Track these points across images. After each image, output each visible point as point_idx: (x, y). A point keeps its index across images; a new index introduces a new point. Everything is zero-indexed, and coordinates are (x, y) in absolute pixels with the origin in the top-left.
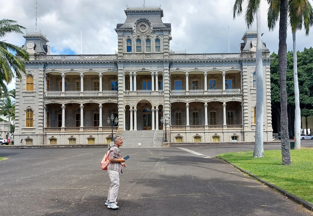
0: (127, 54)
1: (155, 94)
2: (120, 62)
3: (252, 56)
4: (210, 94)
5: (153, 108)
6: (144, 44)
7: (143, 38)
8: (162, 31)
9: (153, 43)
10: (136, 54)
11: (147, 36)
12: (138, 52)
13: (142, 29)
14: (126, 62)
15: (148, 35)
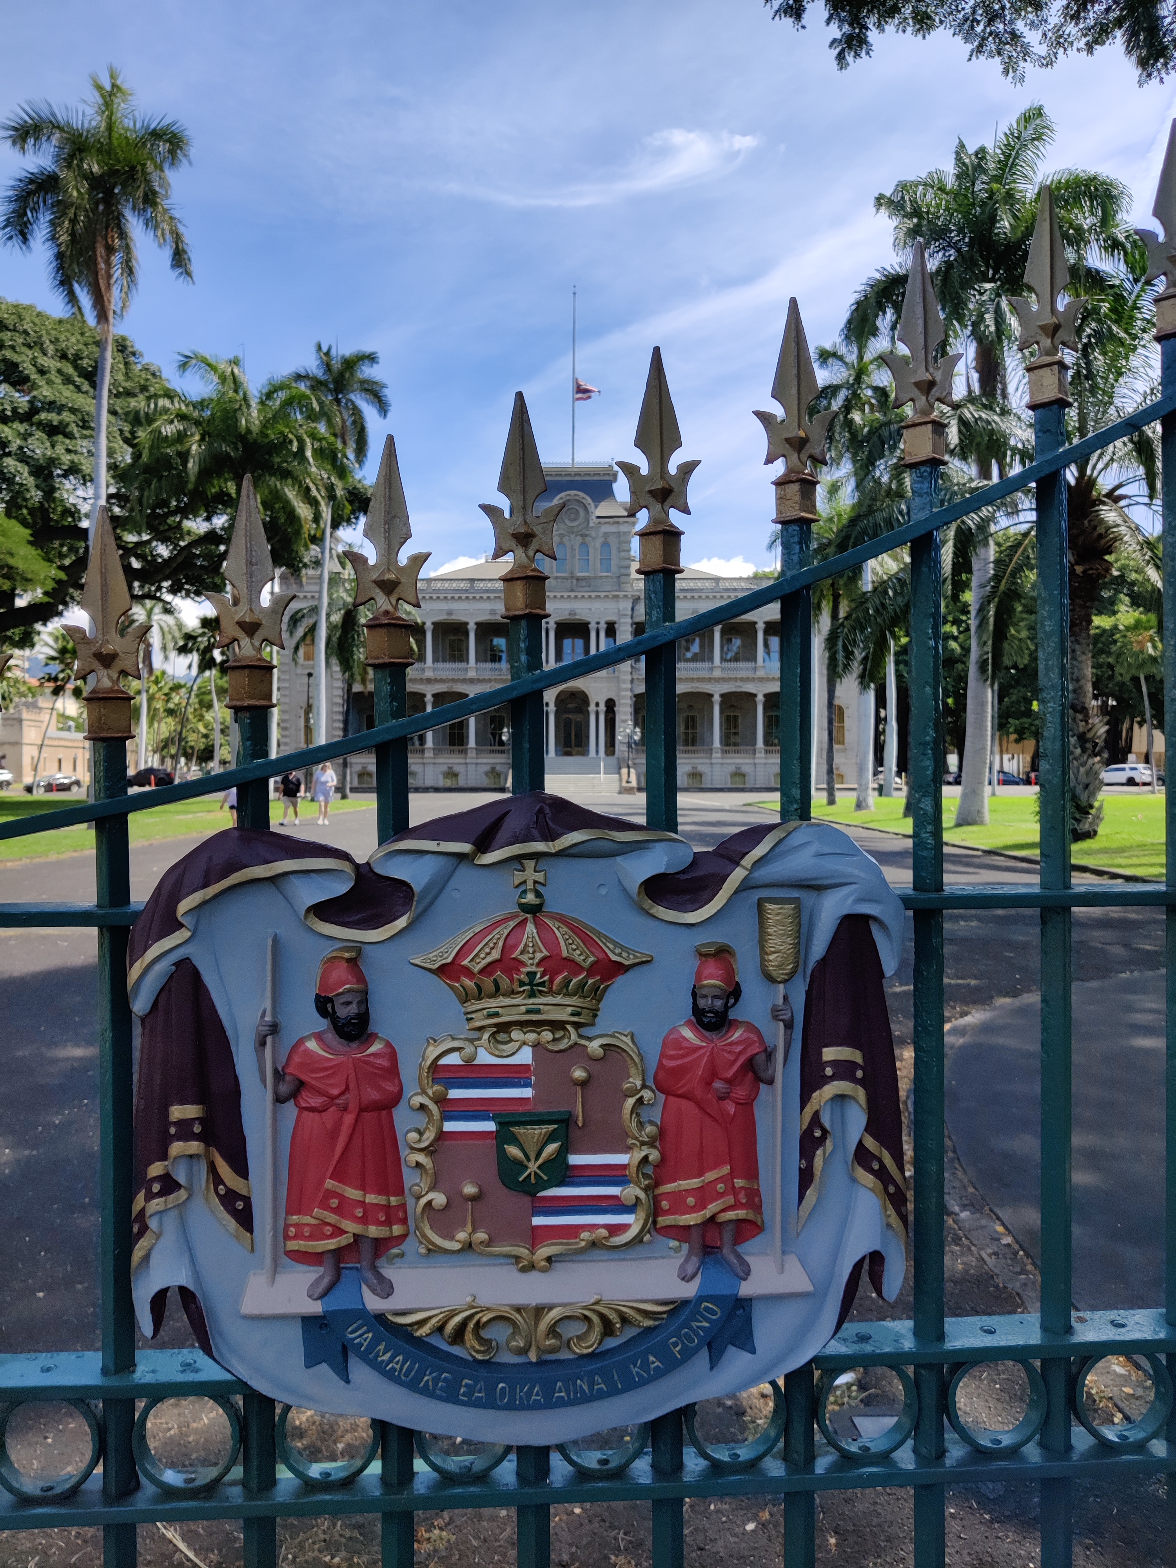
4: (726, 674)
5: (592, 708)
6: (573, 554)
7: (573, 542)
8: (618, 523)
9: (596, 553)
10: (557, 578)
11: (582, 535)
12: (558, 574)
15: (584, 532)
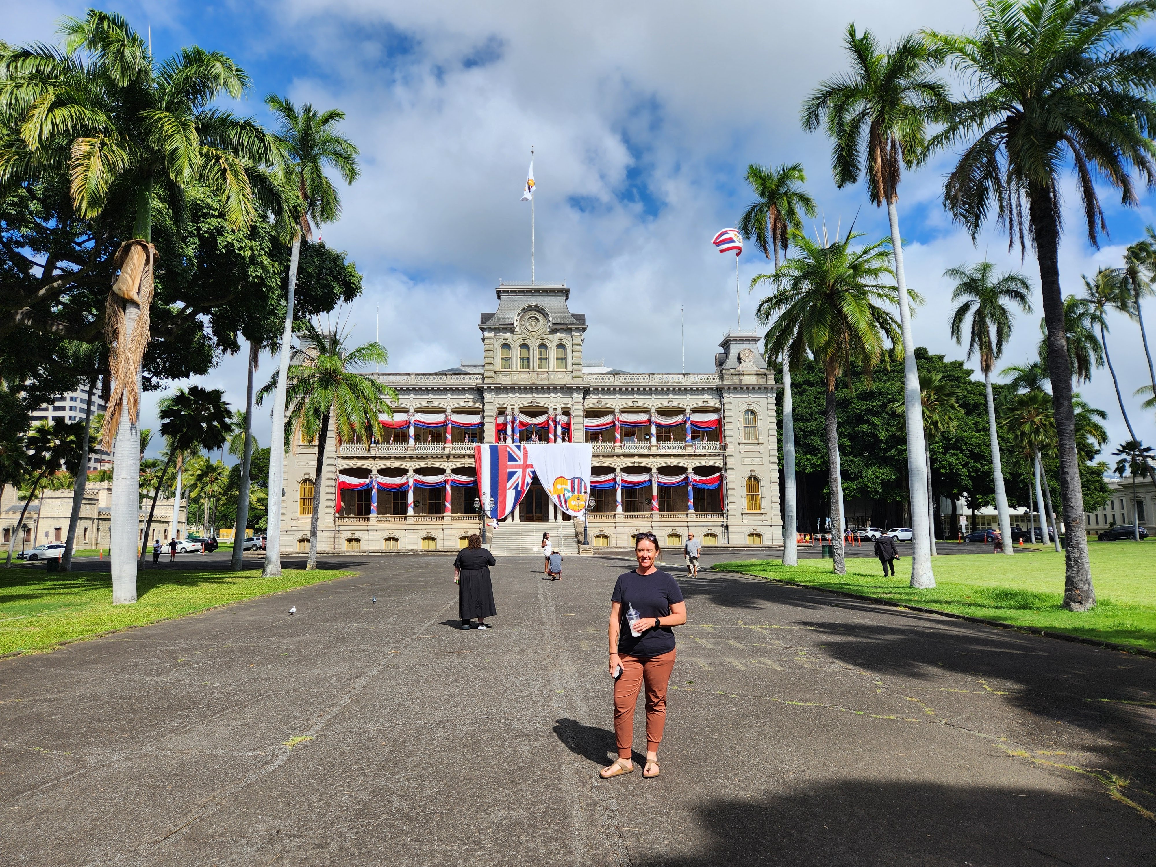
0: (501, 372)
2: (489, 387)
3: (741, 381)
4: (661, 451)
6: (534, 354)
7: (534, 344)
8: (571, 329)
9: (553, 353)
10: (520, 372)
11: (542, 339)
12: (522, 370)
13: (532, 325)
14: (499, 389)
15: (543, 336)
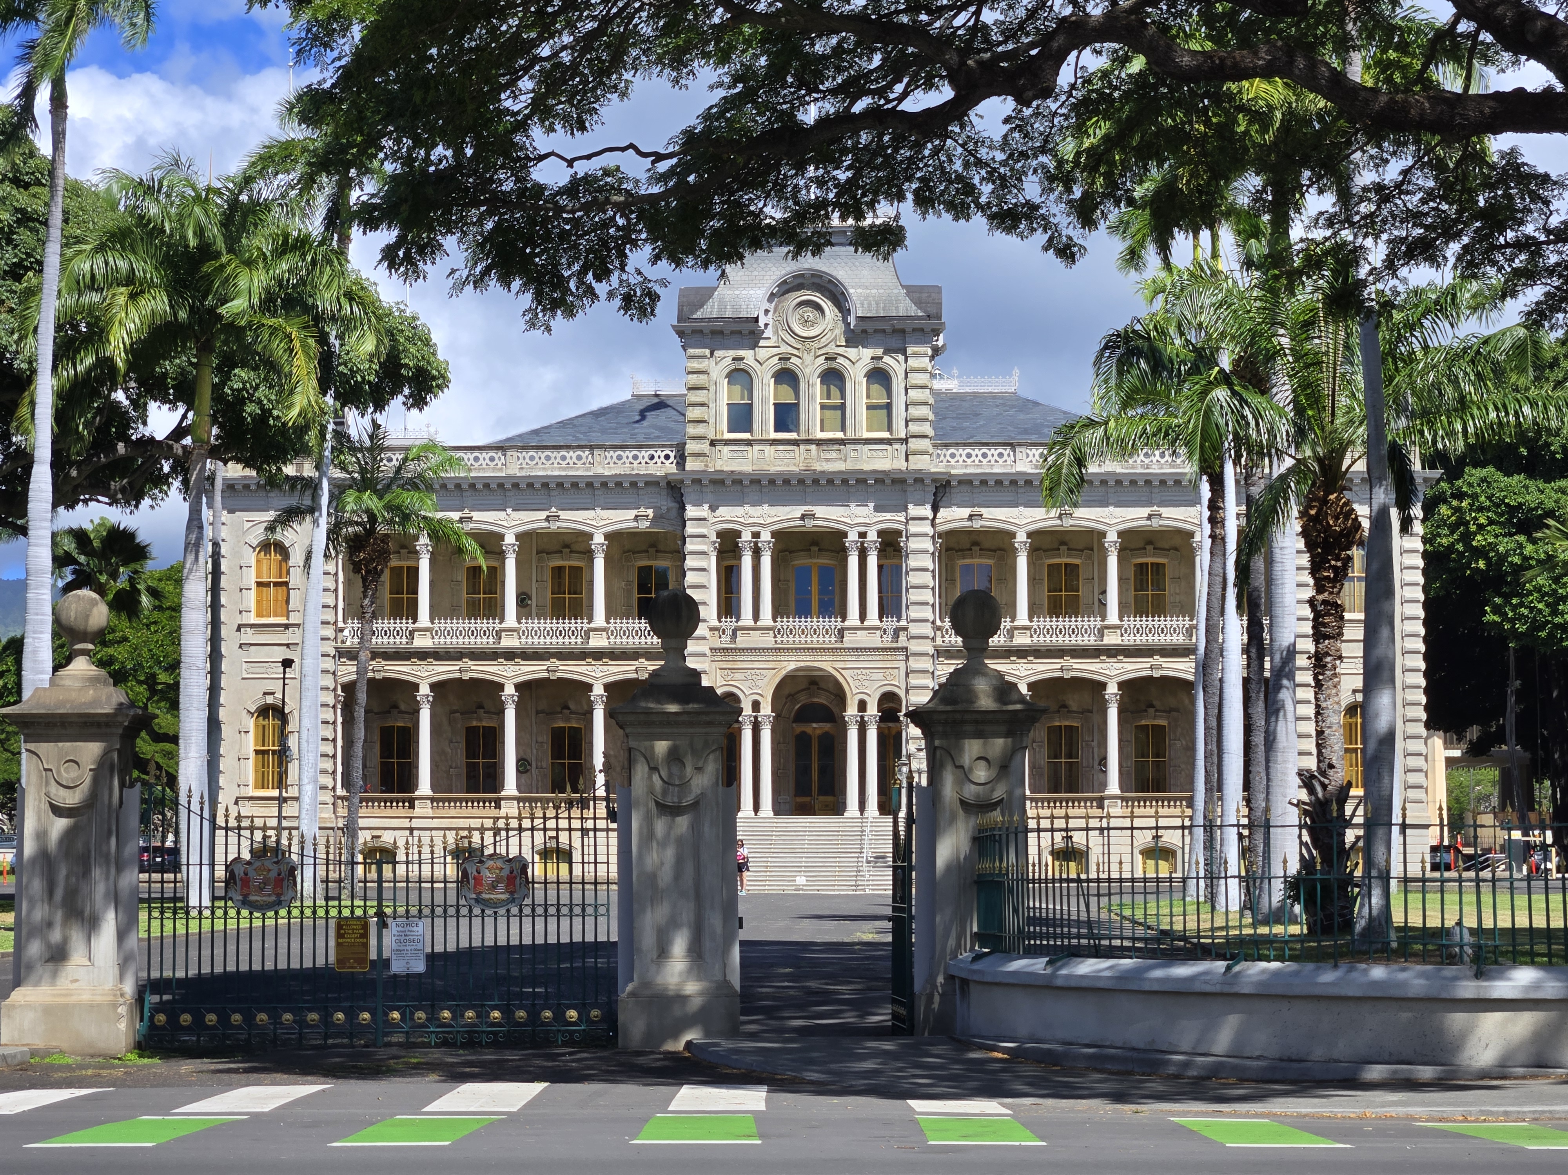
0: (727, 442)
1: (862, 639)
2: (697, 481)
4: (1129, 640)
5: (852, 712)
6: (811, 395)
7: (810, 370)
8: (901, 331)
9: (858, 392)
10: (775, 442)
11: (829, 357)
12: (779, 436)
13: (805, 324)
14: (725, 486)
15: (832, 349)
